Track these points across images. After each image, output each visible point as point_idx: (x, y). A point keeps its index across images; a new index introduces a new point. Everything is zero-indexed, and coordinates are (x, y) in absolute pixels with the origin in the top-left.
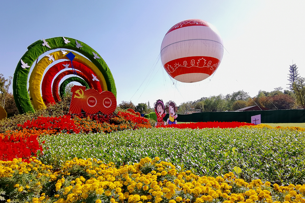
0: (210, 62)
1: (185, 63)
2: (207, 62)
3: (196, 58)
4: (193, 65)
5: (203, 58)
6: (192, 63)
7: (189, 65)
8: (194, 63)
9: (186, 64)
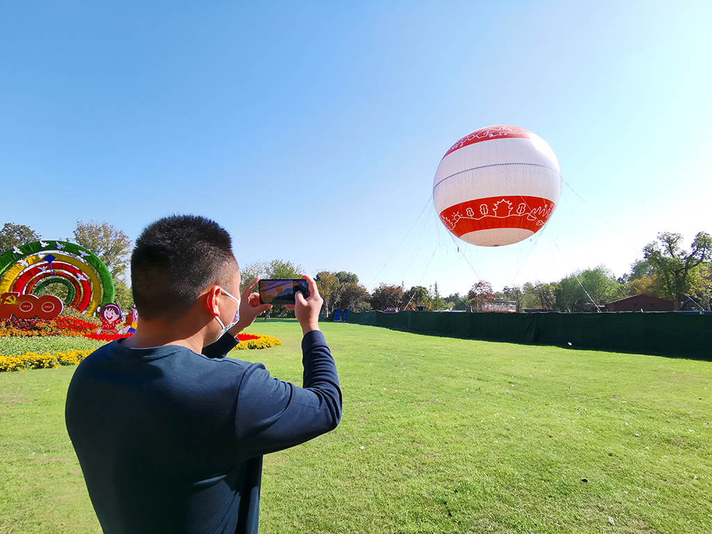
0: (523, 206)
1: (470, 212)
2: (515, 206)
3: (490, 201)
4: (485, 214)
5: (503, 200)
6: (482, 210)
7: (477, 214)
8: (486, 210)
9: (472, 213)
